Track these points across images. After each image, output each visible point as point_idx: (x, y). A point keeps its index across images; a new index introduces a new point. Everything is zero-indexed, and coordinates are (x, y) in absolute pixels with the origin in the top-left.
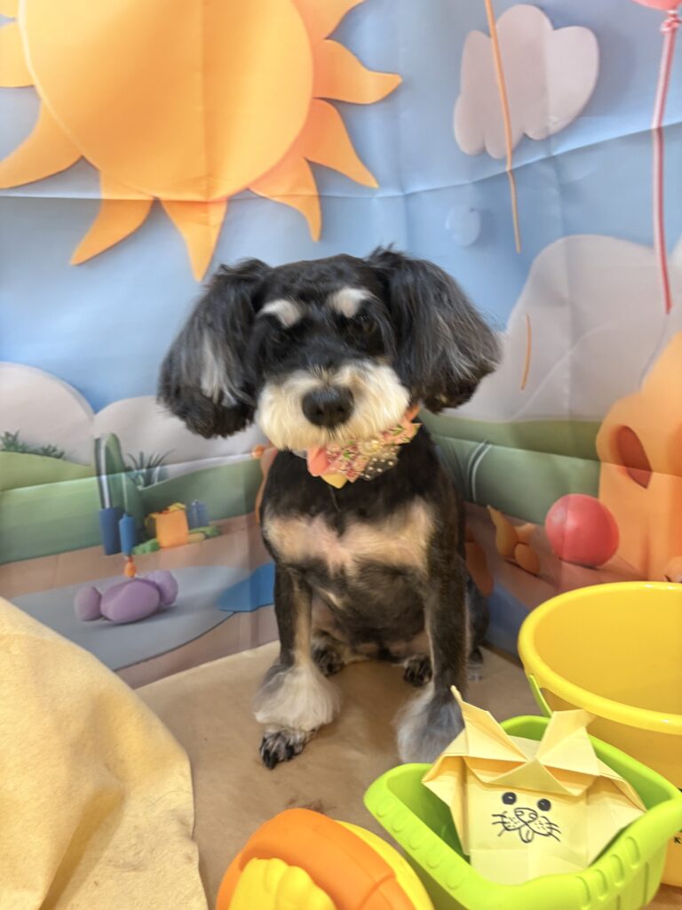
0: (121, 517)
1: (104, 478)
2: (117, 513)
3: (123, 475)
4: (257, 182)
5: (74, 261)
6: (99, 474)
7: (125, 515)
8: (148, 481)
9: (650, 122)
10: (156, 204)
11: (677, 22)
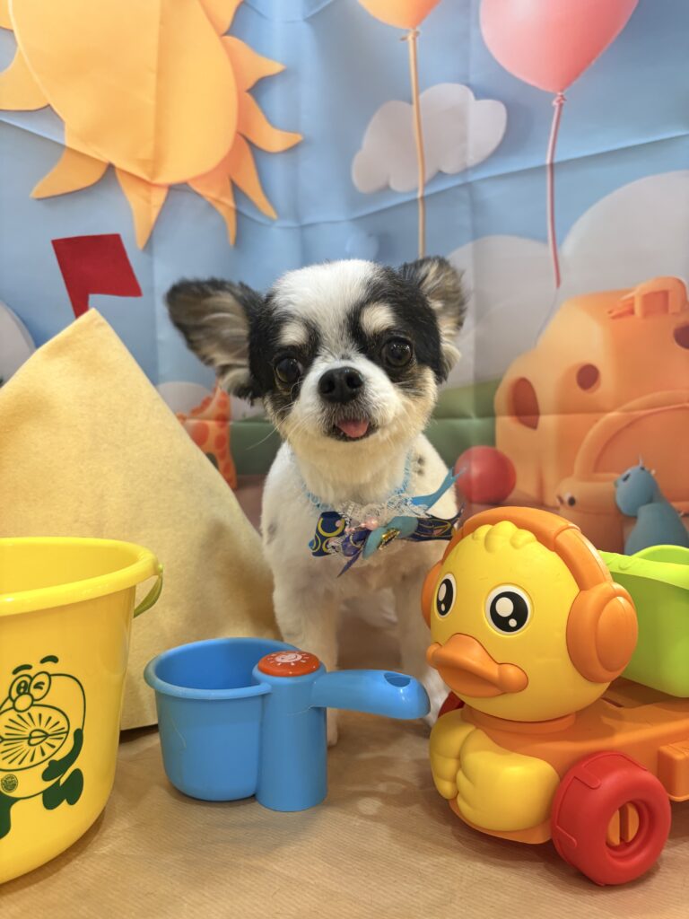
4: (196, 179)
5: (34, 194)
9: (545, 159)
10: (111, 167)
11: (564, 99)
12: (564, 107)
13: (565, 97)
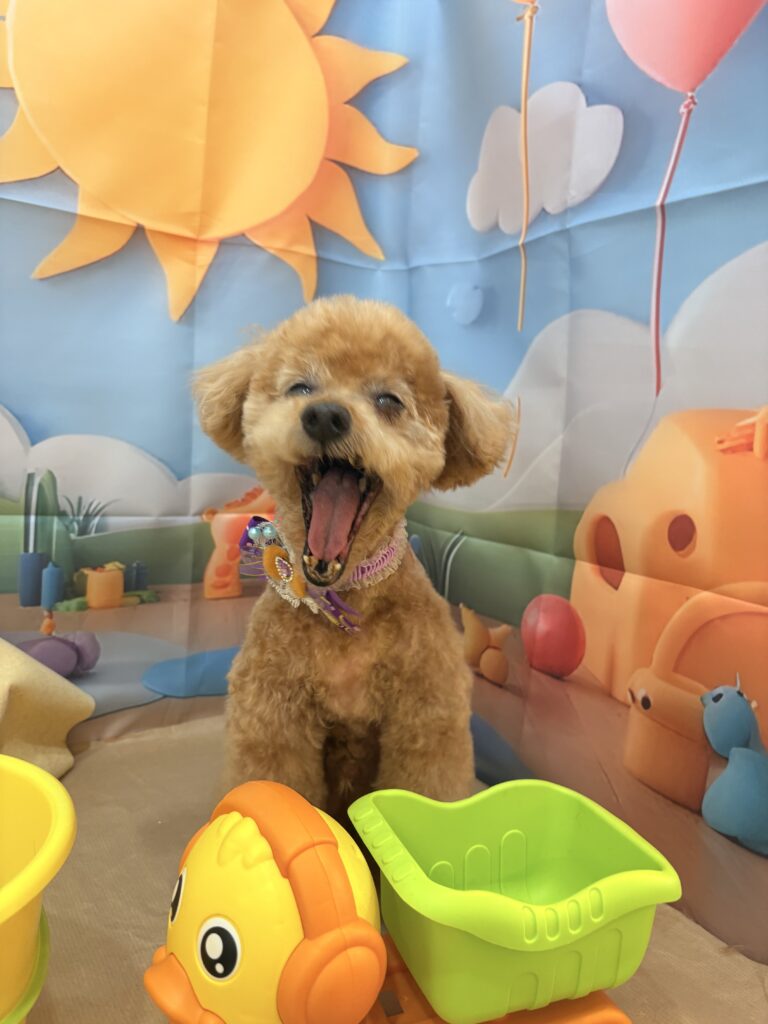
0: (46, 566)
1: (32, 519)
2: (42, 560)
3: (56, 519)
4: (255, 229)
5: (36, 274)
6: (27, 513)
7: (50, 564)
8: (83, 531)
10: (139, 230)
11: (695, 103)
12: (692, 115)
13: (696, 100)
